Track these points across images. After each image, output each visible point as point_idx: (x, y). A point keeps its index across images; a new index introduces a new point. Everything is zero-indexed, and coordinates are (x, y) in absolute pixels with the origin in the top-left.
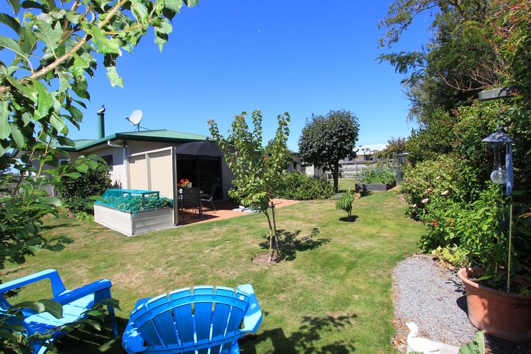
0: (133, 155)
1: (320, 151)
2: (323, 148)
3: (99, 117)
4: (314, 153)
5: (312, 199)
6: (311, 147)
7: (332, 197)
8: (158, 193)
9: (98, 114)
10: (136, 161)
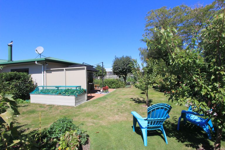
0: (51, 69)
1: (123, 70)
2: (124, 69)
3: (9, 47)
4: (120, 71)
5: (119, 88)
6: (119, 68)
7: (126, 87)
8: (80, 86)
9: (8, 45)
10: (52, 72)
